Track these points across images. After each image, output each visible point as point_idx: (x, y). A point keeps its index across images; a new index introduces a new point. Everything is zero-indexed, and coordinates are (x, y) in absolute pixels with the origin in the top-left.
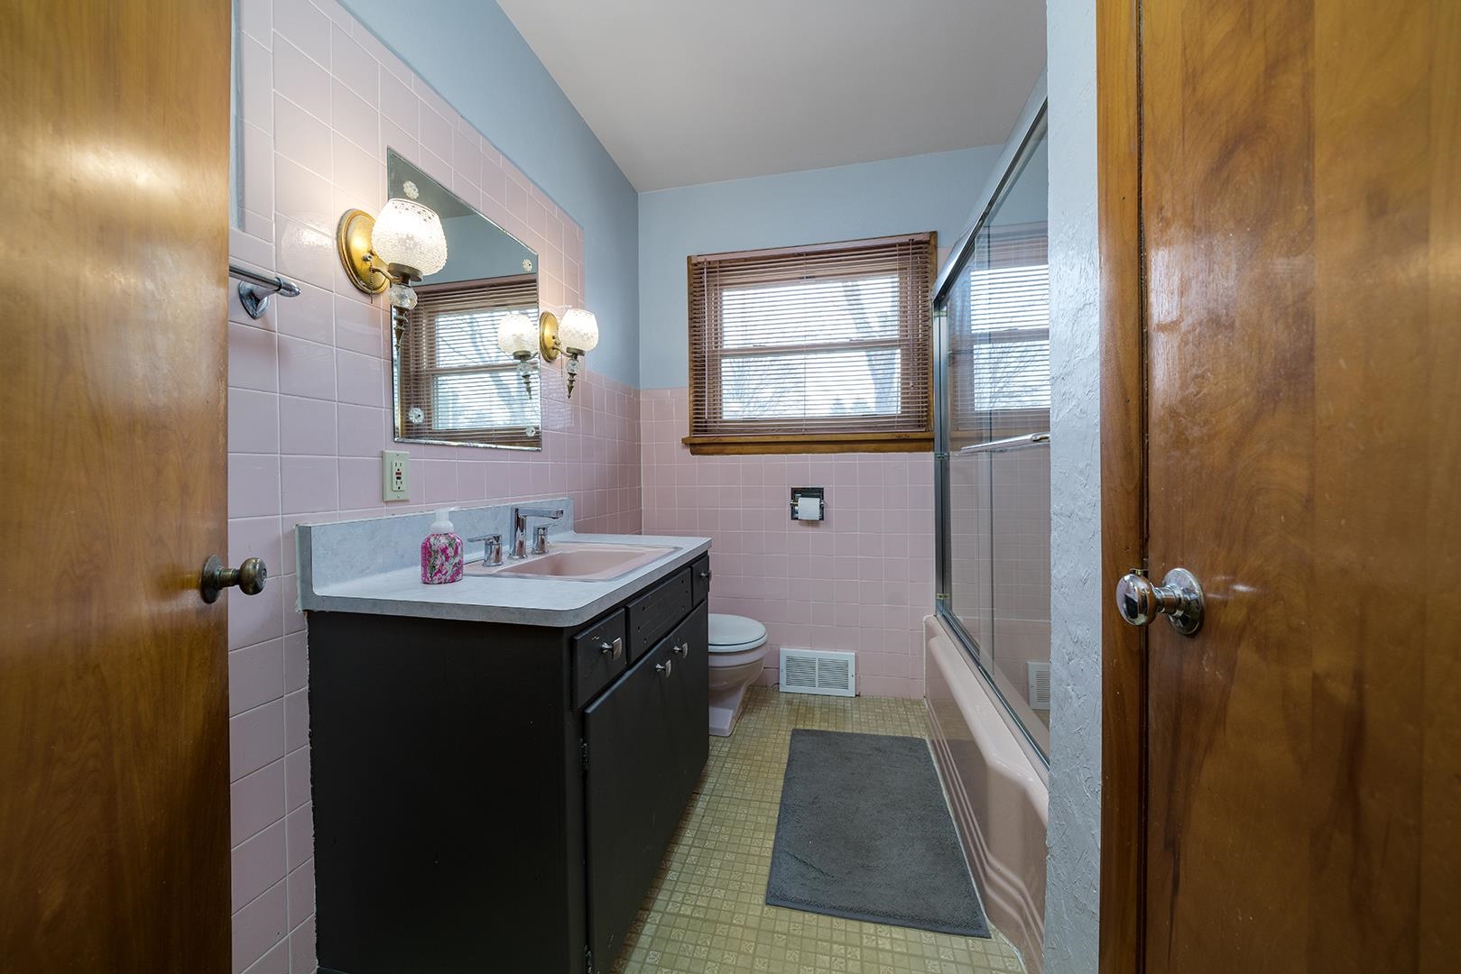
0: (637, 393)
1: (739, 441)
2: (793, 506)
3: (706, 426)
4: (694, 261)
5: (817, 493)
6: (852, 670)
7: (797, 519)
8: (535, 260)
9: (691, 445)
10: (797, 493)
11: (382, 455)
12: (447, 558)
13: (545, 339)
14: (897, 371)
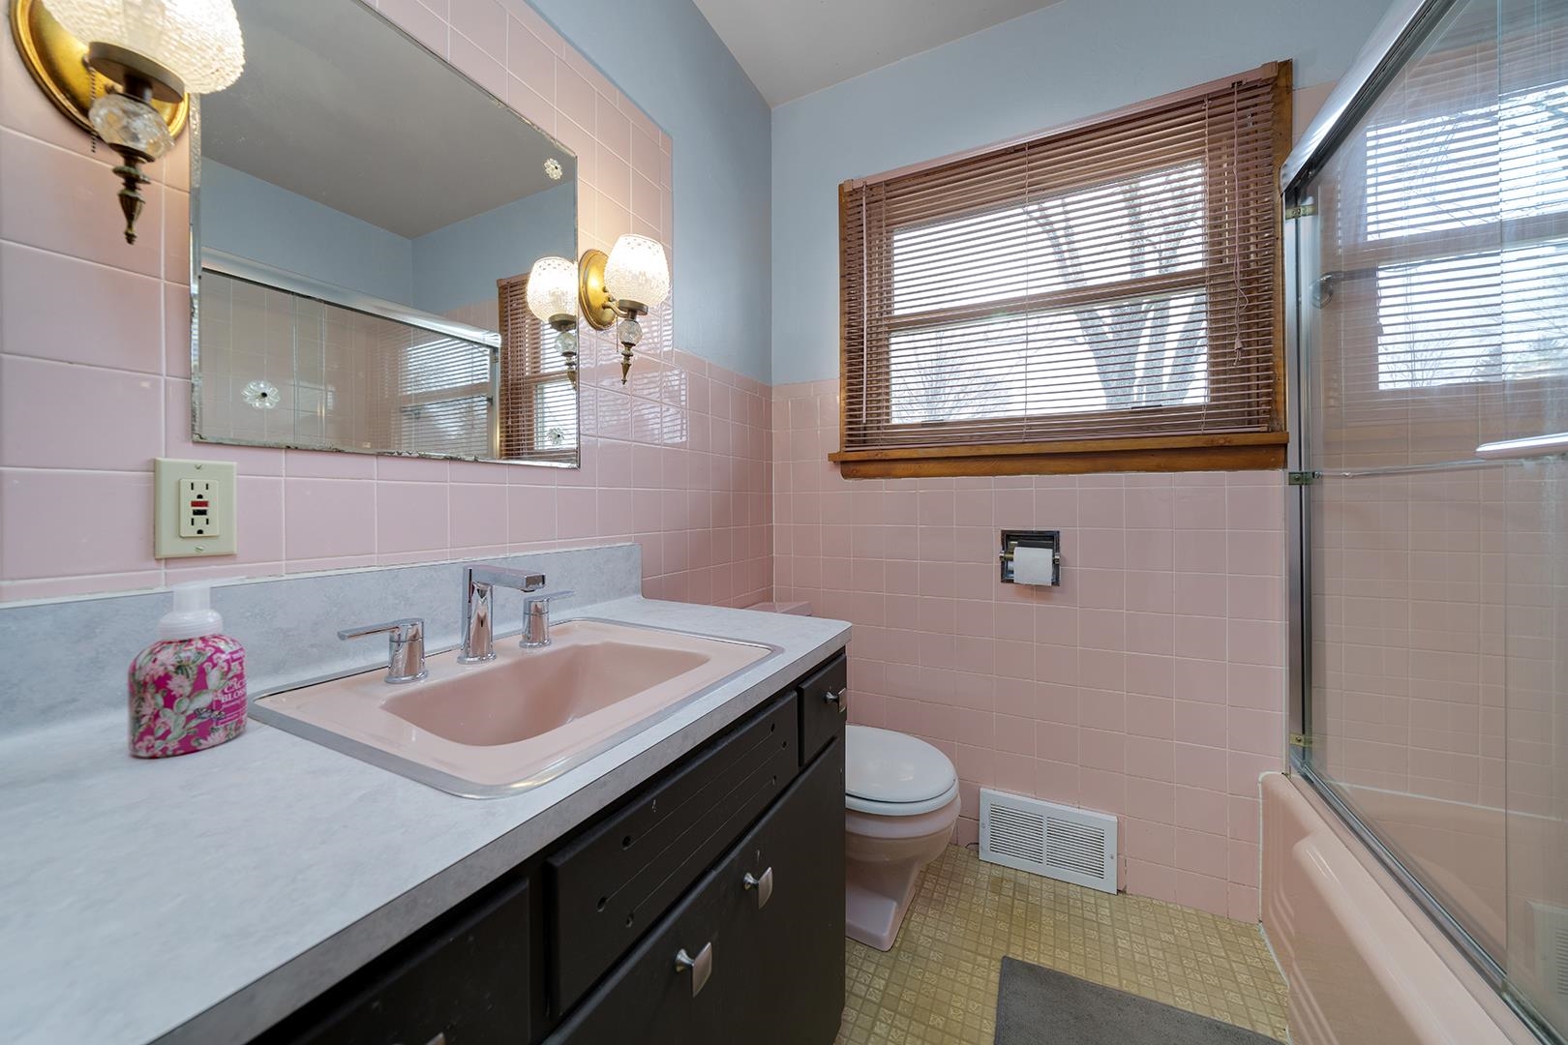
0: (767, 391)
1: (915, 456)
2: (1005, 561)
3: (865, 435)
4: (848, 189)
5: (1047, 539)
6: (1110, 846)
7: (1011, 581)
8: (569, 164)
9: (844, 462)
10: (1011, 539)
11: (154, 467)
12: (170, 701)
13: (589, 293)
14: (1202, 333)
